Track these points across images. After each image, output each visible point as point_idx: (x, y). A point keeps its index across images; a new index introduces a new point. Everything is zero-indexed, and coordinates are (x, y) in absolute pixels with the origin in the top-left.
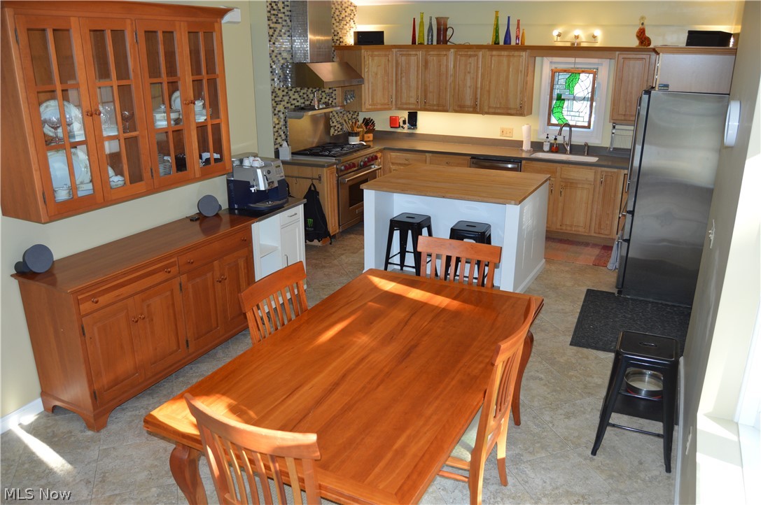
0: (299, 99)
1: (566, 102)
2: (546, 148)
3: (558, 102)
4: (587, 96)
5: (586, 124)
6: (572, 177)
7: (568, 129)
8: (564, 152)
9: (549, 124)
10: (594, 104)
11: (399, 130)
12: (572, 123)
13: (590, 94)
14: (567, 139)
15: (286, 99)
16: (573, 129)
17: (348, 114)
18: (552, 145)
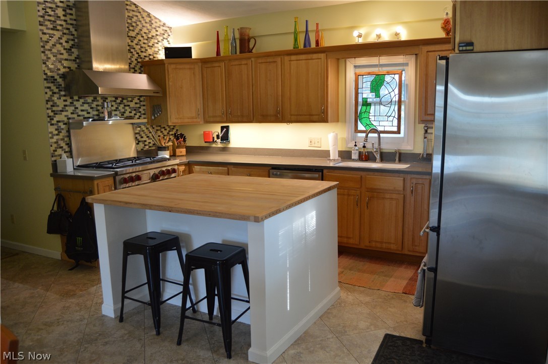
0: (90, 110)
1: (373, 107)
2: (355, 156)
3: (364, 108)
4: (394, 100)
5: (395, 129)
6: (378, 187)
7: (376, 135)
8: (374, 160)
9: (357, 131)
10: (403, 107)
11: (214, 145)
12: (380, 129)
13: (397, 96)
14: (376, 146)
15: (71, 109)
16: (382, 135)
17: (163, 130)
18: (360, 154)
